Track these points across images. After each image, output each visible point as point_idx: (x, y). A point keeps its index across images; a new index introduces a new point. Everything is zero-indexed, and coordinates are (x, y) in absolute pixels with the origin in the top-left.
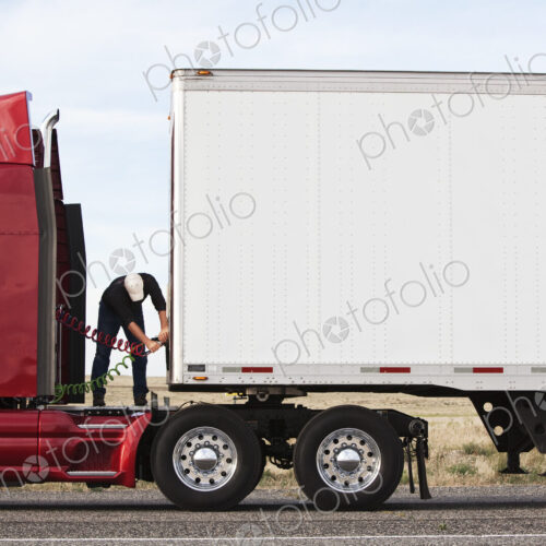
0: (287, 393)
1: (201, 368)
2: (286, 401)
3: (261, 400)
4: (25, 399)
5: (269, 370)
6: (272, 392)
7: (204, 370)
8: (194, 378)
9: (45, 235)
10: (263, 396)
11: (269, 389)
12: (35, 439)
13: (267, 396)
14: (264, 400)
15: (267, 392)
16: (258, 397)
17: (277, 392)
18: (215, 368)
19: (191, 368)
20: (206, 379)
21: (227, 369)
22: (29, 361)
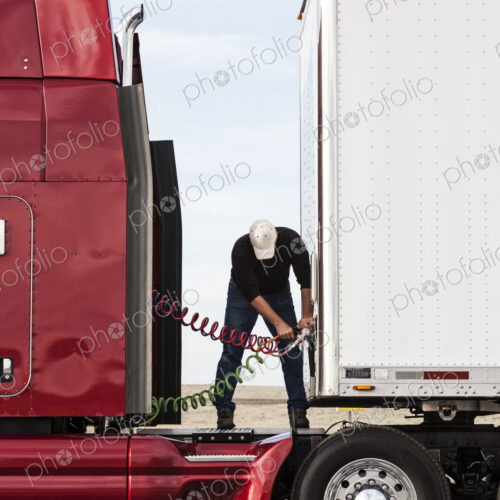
0: (482, 409)
1: (366, 373)
2: (479, 420)
3: (445, 419)
4: (103, 419)
5: (464, 375)
6: (461, 407)
7: (369, 377)
8: (356, 388)
9: (135, 181)
10: (447, 413)
11: (457, 403)
12: (122, 478)
13: (454, 413)
14: (449, 419)
15: (454, 408)
16: (441, 414)
17: (467, 407)
18: (385, 374)
19: (351, 373)
20: (372, 388)
21: (403, 375)
22: (115, 365)
